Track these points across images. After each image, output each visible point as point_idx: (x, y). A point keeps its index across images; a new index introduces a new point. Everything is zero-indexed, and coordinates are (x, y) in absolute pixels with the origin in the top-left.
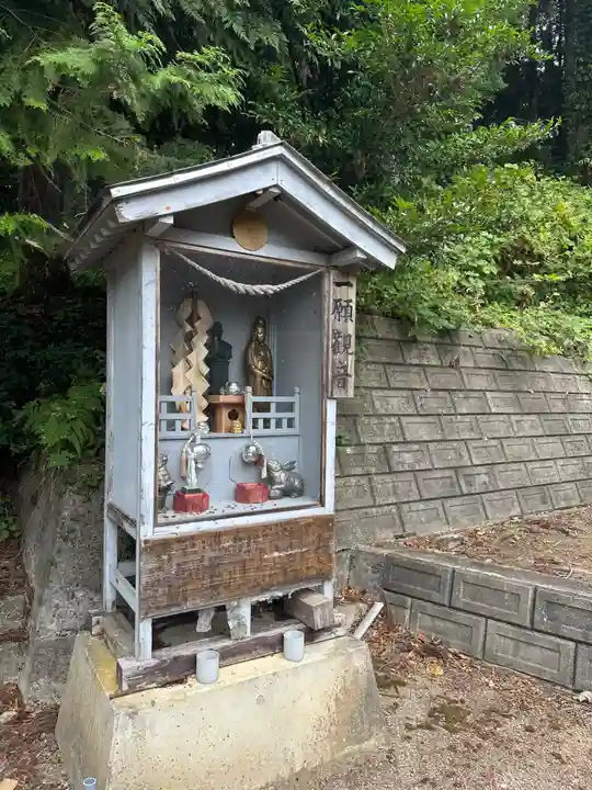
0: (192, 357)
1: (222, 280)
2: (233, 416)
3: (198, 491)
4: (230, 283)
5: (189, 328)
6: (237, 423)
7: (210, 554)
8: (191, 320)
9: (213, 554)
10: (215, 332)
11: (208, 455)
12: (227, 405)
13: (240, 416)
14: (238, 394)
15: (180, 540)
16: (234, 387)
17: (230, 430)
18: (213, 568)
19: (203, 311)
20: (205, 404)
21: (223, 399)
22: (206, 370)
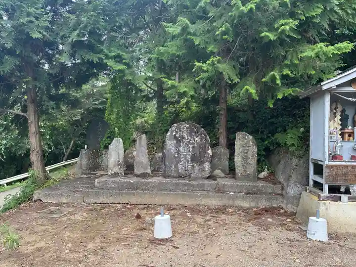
0: (336, 119)
1: (348, 99)
2: (350, 136)
3: (340, 155)
4: (351, 99)
5: (335, 111)
6: (351, 138)
7: (344, 171)
8: (335, 109)
9: (346, 171)
10: (343, 111)
11: (342, 146)
12: (348, 133)
13: (352, 135)
14: (352, 129)
15: (336, 166)
16: (350, 127)
17: (349, 140)
18: (345, 175)
19: (339, 106)
20: (340, 132)
21: (346, 131)
22: (340, 123)
